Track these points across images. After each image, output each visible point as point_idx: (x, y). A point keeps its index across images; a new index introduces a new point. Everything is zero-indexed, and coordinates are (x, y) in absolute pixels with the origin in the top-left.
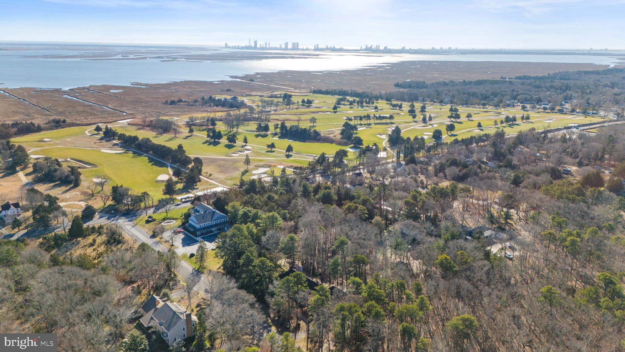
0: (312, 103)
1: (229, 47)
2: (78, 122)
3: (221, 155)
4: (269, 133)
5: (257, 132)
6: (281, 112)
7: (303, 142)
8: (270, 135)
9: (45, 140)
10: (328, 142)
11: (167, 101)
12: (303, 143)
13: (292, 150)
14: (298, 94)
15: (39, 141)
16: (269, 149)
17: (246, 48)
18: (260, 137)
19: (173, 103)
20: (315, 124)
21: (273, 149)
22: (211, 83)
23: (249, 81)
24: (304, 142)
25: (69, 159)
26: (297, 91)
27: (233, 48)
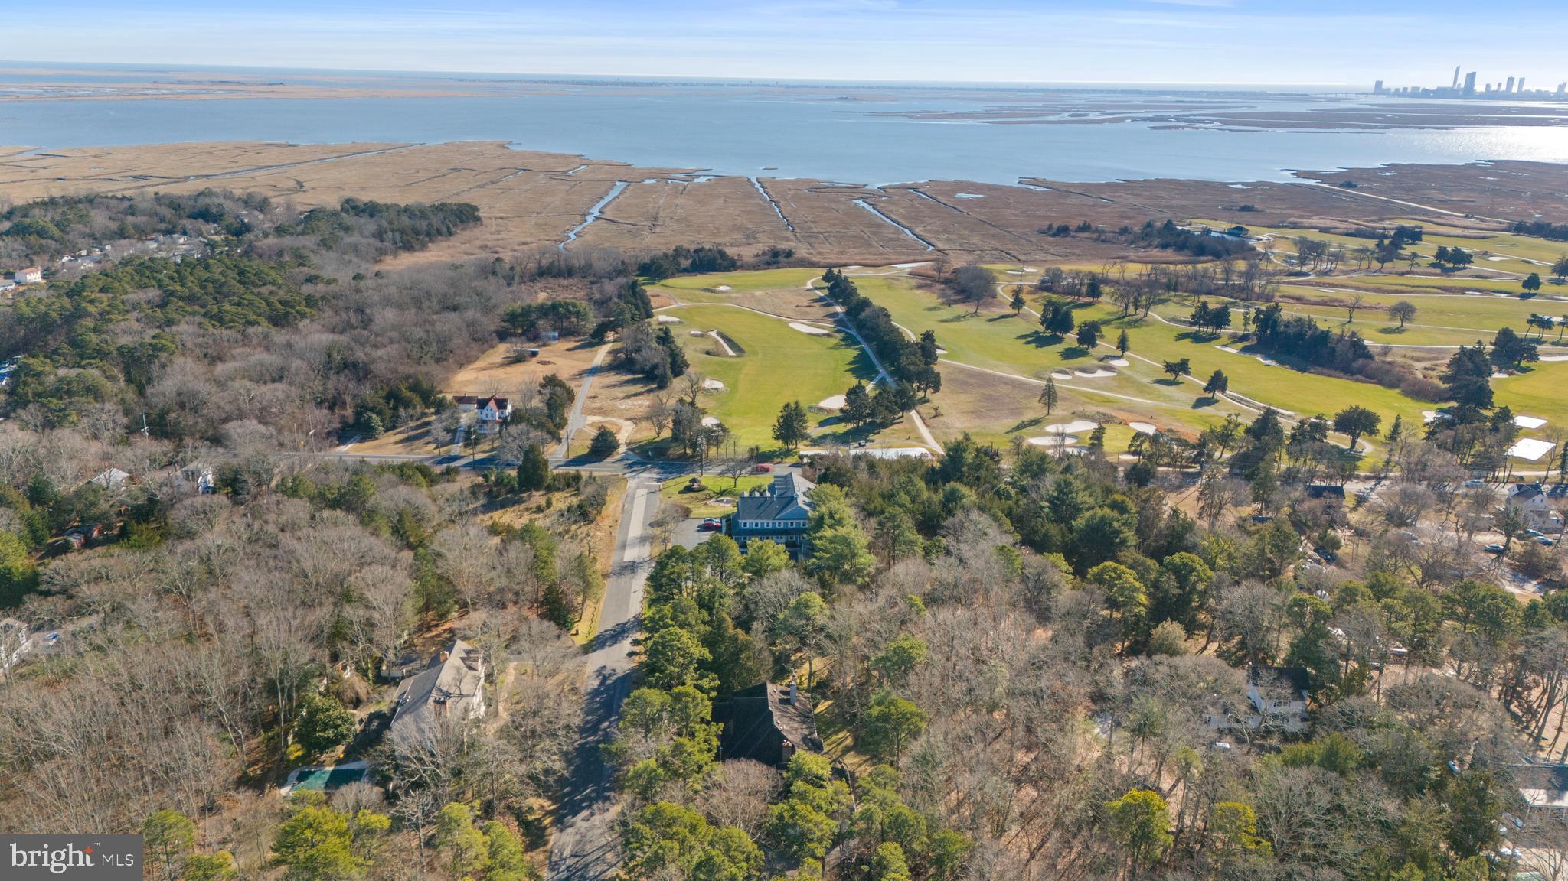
0: (1470, 262)
1: (1387, 92)
2: (815, 259)
3: (1022, 373)
4: (1227, 331)
5: (1192, 324)
6: (1342, 279)
7: (1299, 370)
8: (1224, 340)
9: (722, 288)
10: (1380, 383)
11: (1050, 227)
12: (1295, 375)
13: (1223, 389)
14: (1459, 232)
15: (706, 290)
16: (1170, 376)
17: (1441, 92)
18: (1187, 341)
19: (1063, 231)
20: (1406, 325)
21: (1182, 377)
22: (1223, 187)
23: (1341, 185)
24: (1303, 370)
25: (713, 334)
26: (1470, 222)
27: (1397, 93)
